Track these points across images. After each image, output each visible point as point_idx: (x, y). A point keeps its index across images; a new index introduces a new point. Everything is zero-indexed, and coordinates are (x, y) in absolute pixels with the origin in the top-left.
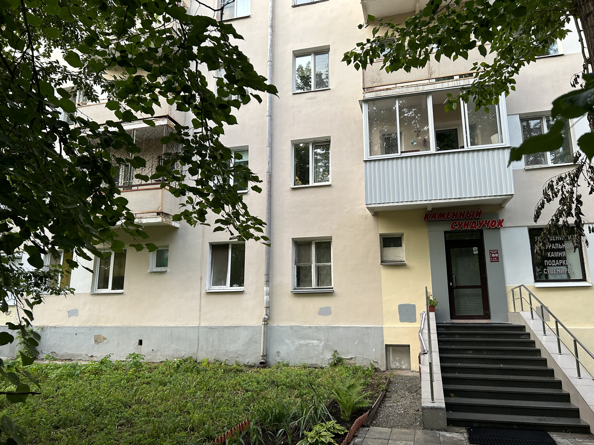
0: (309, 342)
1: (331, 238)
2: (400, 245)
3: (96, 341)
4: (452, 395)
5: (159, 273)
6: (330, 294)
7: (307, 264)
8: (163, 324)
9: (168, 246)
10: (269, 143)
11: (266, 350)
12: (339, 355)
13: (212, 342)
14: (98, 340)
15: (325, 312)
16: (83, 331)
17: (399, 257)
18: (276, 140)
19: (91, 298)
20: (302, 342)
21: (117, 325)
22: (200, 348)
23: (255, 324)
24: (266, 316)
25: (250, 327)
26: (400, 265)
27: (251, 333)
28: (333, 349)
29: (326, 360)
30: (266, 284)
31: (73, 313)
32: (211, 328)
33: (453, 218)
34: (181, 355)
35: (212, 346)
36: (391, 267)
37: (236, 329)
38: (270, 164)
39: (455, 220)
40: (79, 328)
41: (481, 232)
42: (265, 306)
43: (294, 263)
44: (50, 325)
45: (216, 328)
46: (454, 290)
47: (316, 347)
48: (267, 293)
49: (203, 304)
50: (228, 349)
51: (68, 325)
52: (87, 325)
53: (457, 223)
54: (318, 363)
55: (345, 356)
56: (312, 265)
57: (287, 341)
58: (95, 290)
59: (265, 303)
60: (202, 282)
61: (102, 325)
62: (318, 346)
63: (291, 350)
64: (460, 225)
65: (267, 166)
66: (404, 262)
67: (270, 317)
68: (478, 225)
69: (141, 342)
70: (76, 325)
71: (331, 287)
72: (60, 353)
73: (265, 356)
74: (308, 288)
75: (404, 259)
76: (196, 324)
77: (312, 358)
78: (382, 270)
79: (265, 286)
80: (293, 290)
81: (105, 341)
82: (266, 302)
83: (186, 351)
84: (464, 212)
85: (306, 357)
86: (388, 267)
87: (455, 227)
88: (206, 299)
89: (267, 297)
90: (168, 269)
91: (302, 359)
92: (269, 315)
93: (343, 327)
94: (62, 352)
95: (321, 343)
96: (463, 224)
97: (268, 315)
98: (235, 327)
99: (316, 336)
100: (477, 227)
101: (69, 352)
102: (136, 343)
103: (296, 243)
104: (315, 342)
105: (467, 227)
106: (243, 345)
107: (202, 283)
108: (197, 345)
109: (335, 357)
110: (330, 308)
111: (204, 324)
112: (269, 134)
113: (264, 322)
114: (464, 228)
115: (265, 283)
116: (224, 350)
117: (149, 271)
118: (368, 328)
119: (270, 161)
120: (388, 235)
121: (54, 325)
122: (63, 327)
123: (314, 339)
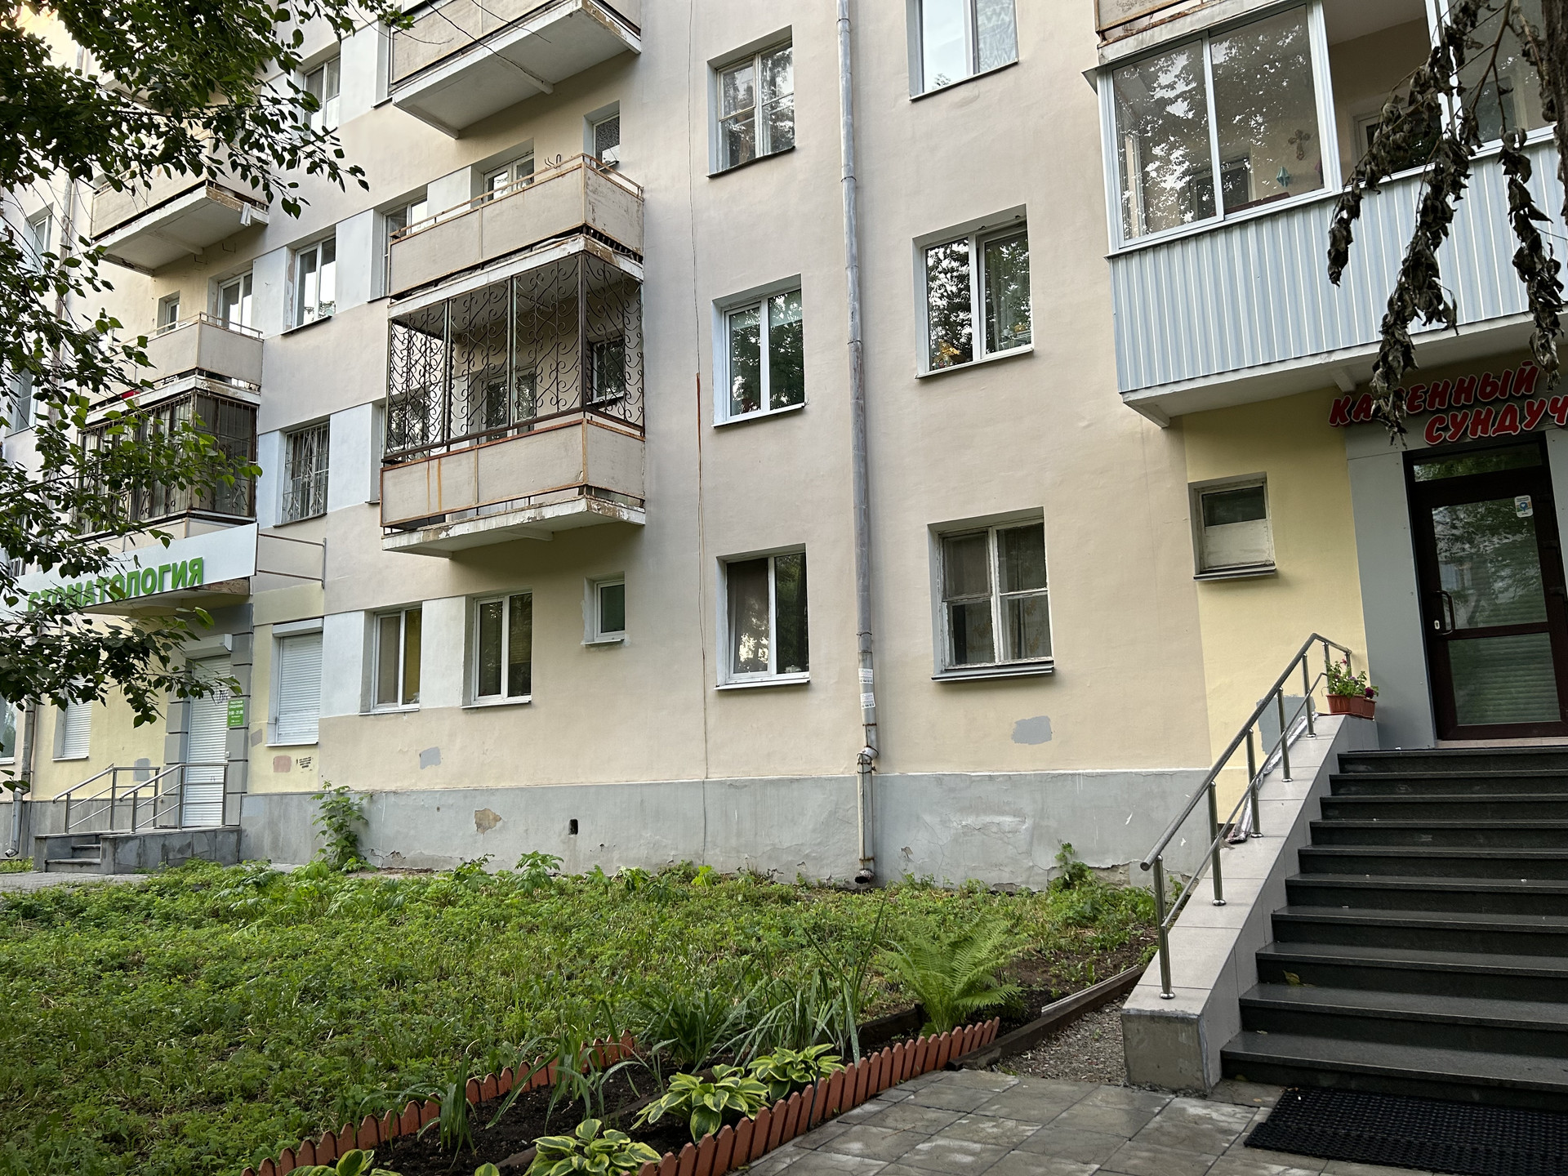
0: (988, 819)
1: (1039, 513)
2: (1261, 515)
3: (479, 825)
4: (1293, 977)
5: (606, 648)
6: (1045, 678)
7: (976, 596)
8: (623, 779)
9: (622, 577)
10: (852, 256)
11: (874, 845)
12: (1077, 858)
13: (738, 822)
14: (485, 822)
15: (1032, 732)
16: (451, 801)
17: (1258, 551)
18: (873, 246)
19: (463, 718)
20: (970, 820)
21: (522, 784)
22: (709, 839)
23: (843, 773)
24: (867, 749)
25: (830, 780)
26: (1260, 576)
27: (832, 798)
28: (1060, 841)
29: (1041, 871)
30: (863, 660)
31: (430, 757)
32: (733, 785)
33: (1432, 404)
34: (665, 858)
35: (739, 835)
36: (1231, 584)
37: (795, 786)
38: (857, 317)
39: (1438, 411)
40: (443, 793)
41: (1540, 440)
42: (864, 721)
43: (939, 597)
44: (387, 789)
45: (746, 786)
46: (1450, 643)
47: (1010, 835)
48: (866, 686)
49: (711, 722)
50: (777, 841)
51: (422, 786)
52: (461, 787)
53: (1448, 420)
54: (1017, 881)
55: (1096, 861)
56: (993, 600)
57: (927, 818)
58: (473, 699)
59: (863, 713)
60: (707, 663)
61: (492, 784)
62: (1014, 832)
63: (941, 843)
64: (1458, 426)
65: (850, 323)
66: (1273, 564)
67: (881, 753)
68: (1523, 419)
69: (574, 826)
70: (437, 788)
71: (1049, 659)
72: (409, 856)
73: (869, 860)
74: (983, 665)
75: (1273, 558)
76: (697, 776)
77: (998, 866)
78: (1199, 594)
79: (861, 665)
80: (942, 672)
81: (499, 824)
82: (867, 711)
83: (677, 849)
84: (1472, 380)
85: (982, 865)
86: (1222, 585)
87: (1440, 435)
88: (719, 710)
89: (867, 698)
90: (625, 635)
91: (974, 869)
92: (878, 747)
93: (1087, 776)
94: (412, 853)
95: (1024, 822)
96: (1469, 422)
97: (874, 746)
98: (792, 781)
99: (1008, 803)
100: (1521, 427)
101: (426, 852)
102: (564, 827)
103: (944, 538)
104: (1007, 820)
105: (1485, 431)
106: (814, 831)
107: (707, 668)
108: (703, 831)
109: (1066, 863)
110: (1047, 719)
111: (716, 775)
112: (851, 231)
113: (860, 766)
114: (1474, 433)
115: (861, 658)
116: (767, 845)
117: (583, 643)
118: (1162, 775)
119: (857, 306)
120: (1219, 487)
121: (394, 789)
122: (412, 791)
123: (1003, 813)
